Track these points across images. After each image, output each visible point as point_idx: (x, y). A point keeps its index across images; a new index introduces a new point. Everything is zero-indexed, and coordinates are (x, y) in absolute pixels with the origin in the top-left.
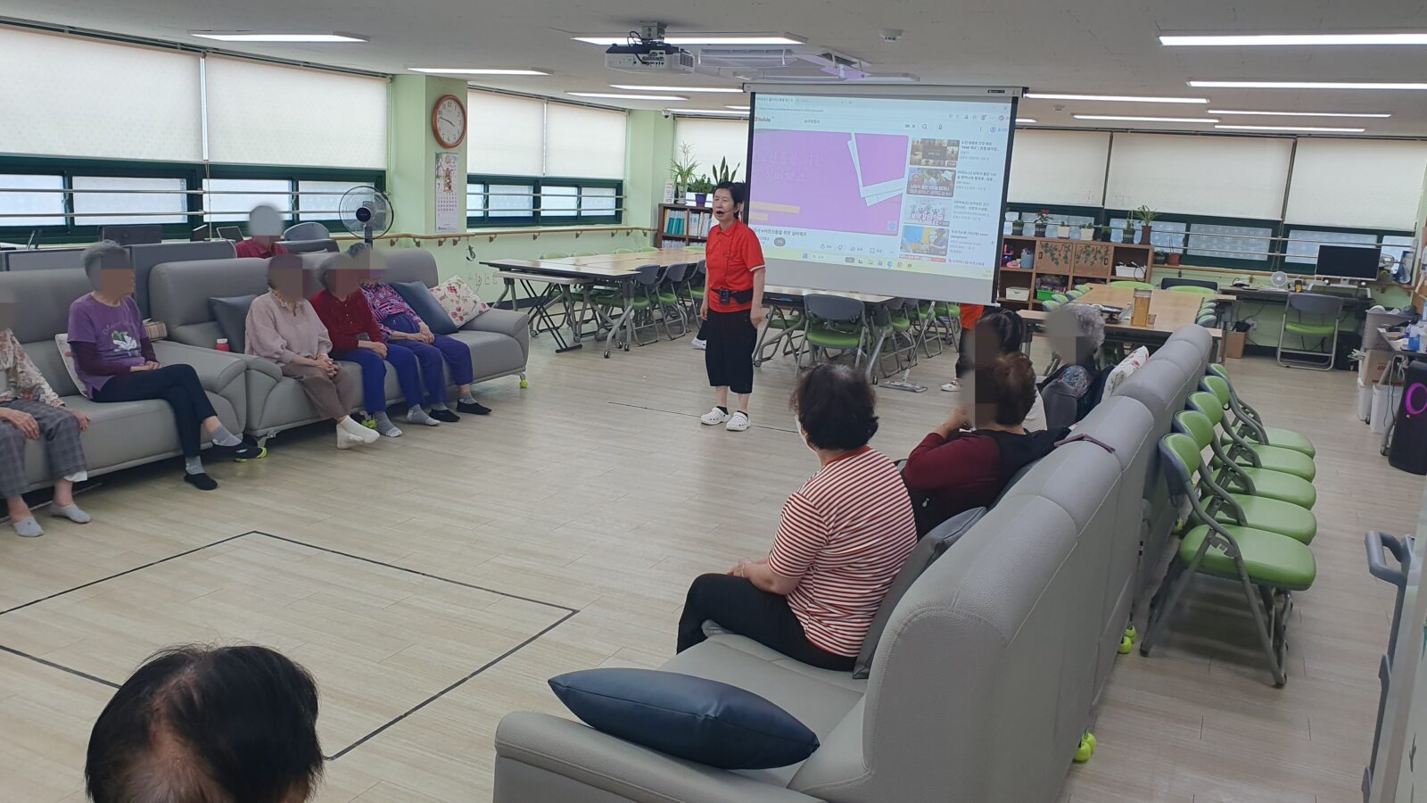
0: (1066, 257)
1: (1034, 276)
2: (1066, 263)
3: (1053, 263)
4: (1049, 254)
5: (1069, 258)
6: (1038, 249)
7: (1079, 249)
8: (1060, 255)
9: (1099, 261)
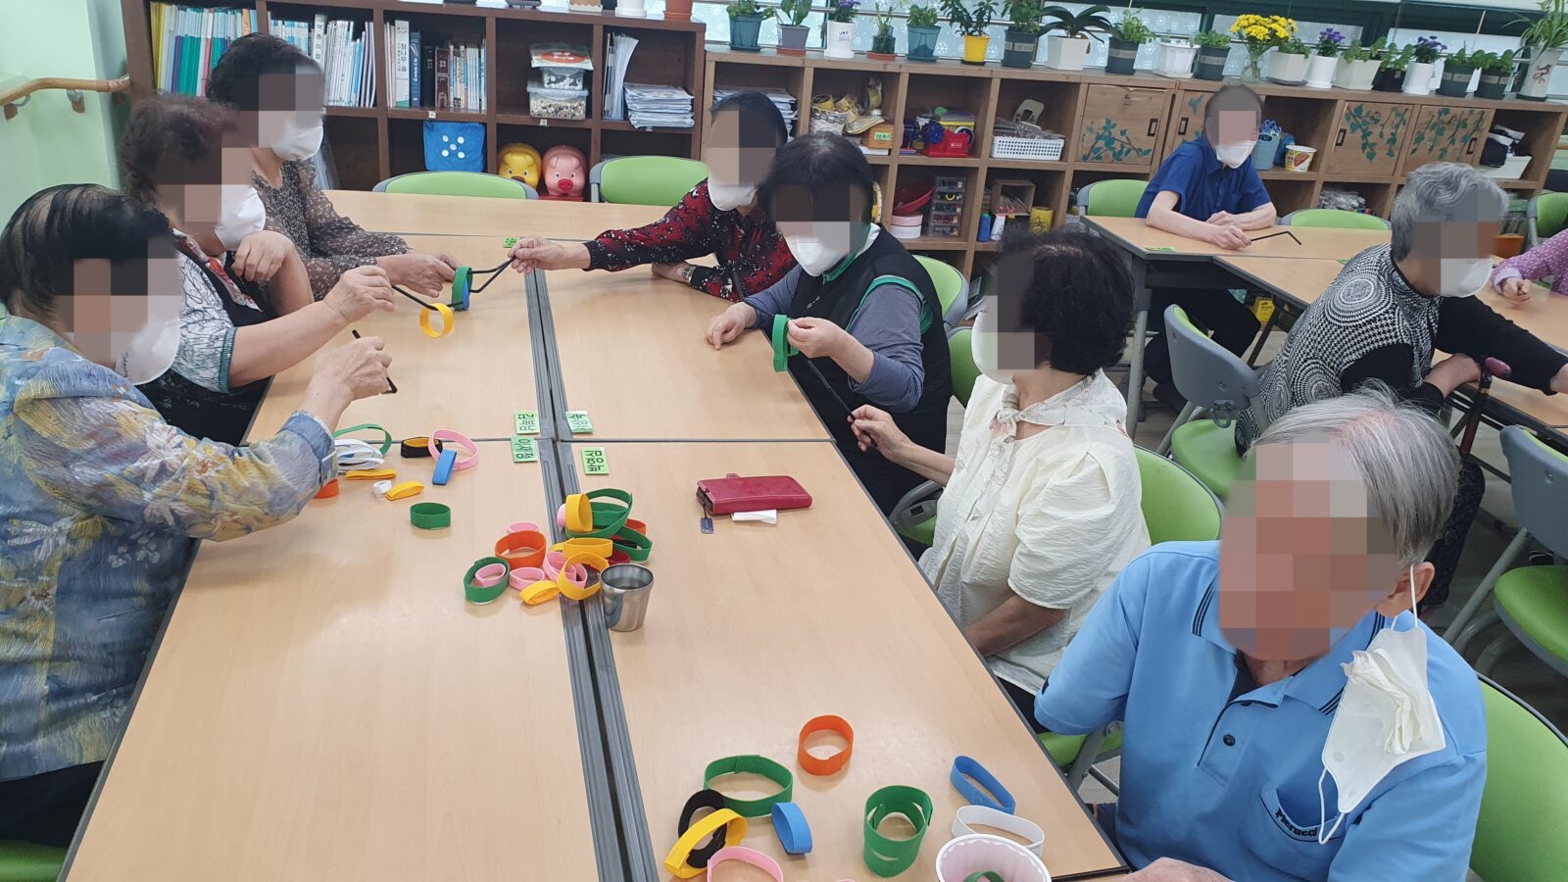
0: (1392, 141)
1: (1318, 187)
2: (1390, 153)
3: (1364, 155)
4: (1359, 132)
5: (1399, 139)
6: (1338, 120)
7: (1424, 119)
8: (1381, 135)
9: (1458, 144)
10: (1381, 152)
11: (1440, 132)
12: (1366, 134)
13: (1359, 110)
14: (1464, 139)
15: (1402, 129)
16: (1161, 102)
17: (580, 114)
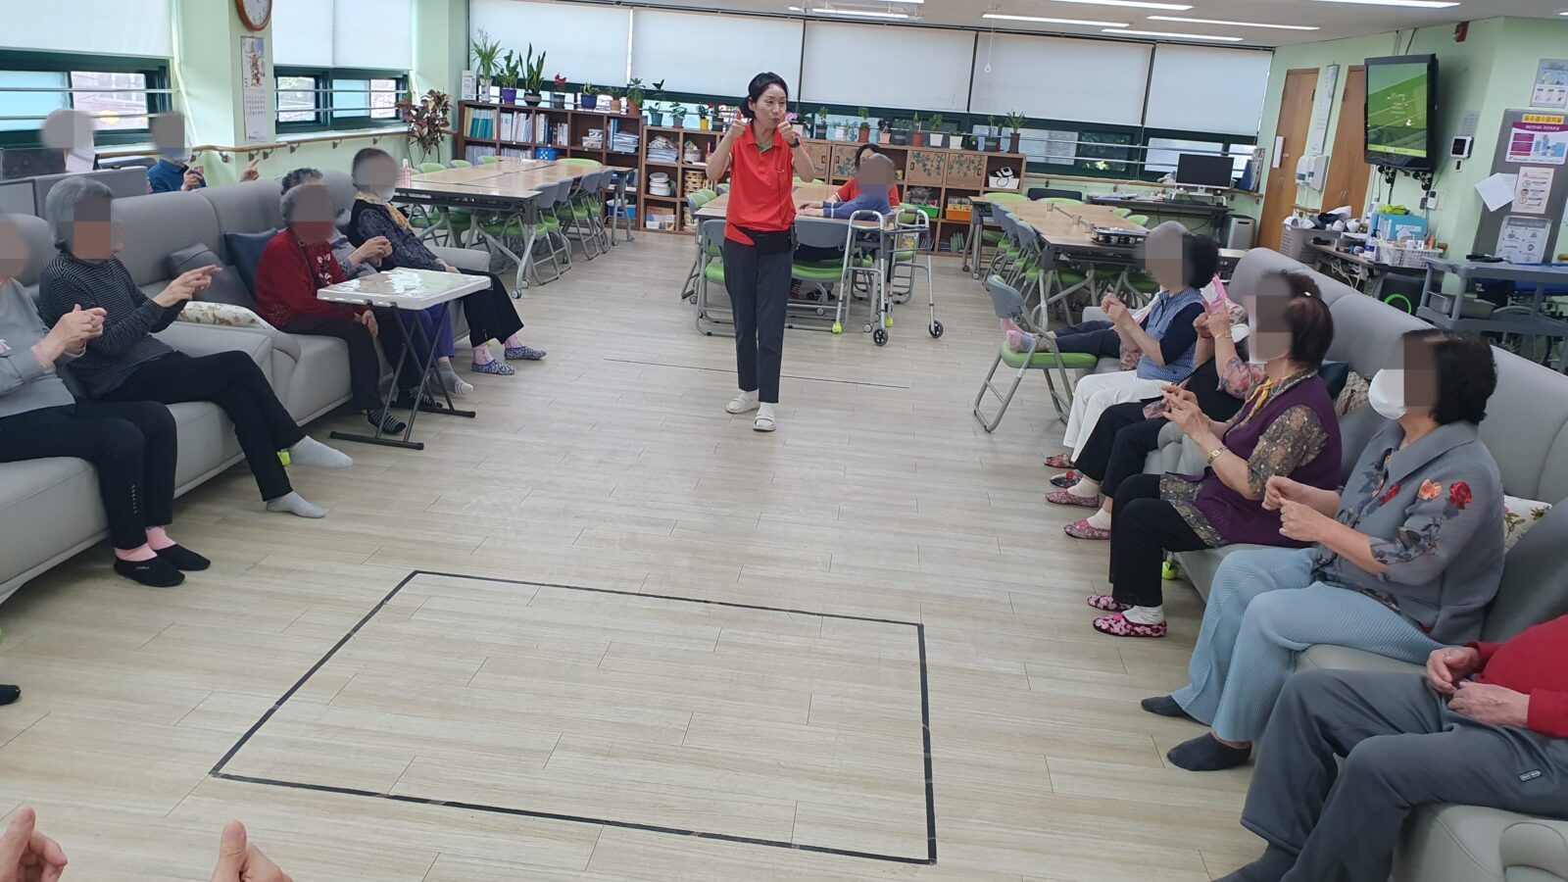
0: (938, 168)
3: (925, 174)
4: (921, 164)
5: (942, 169)
6: (910, 159)
7: (951, 159)
8: (932, 166)
9: (972, 171)
10: (934, 174)
11: (961, 165)
12: (924, 165)
13: (919, 154)
14: (975, 168)
15: (942, 163)
16: (825, 150)
17: (600, 147)
